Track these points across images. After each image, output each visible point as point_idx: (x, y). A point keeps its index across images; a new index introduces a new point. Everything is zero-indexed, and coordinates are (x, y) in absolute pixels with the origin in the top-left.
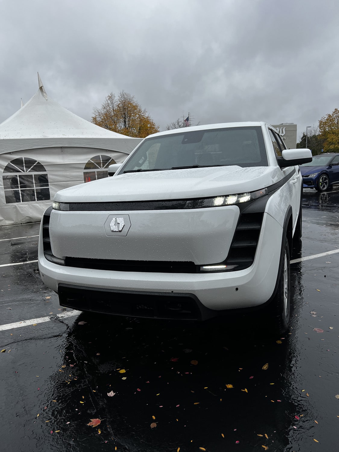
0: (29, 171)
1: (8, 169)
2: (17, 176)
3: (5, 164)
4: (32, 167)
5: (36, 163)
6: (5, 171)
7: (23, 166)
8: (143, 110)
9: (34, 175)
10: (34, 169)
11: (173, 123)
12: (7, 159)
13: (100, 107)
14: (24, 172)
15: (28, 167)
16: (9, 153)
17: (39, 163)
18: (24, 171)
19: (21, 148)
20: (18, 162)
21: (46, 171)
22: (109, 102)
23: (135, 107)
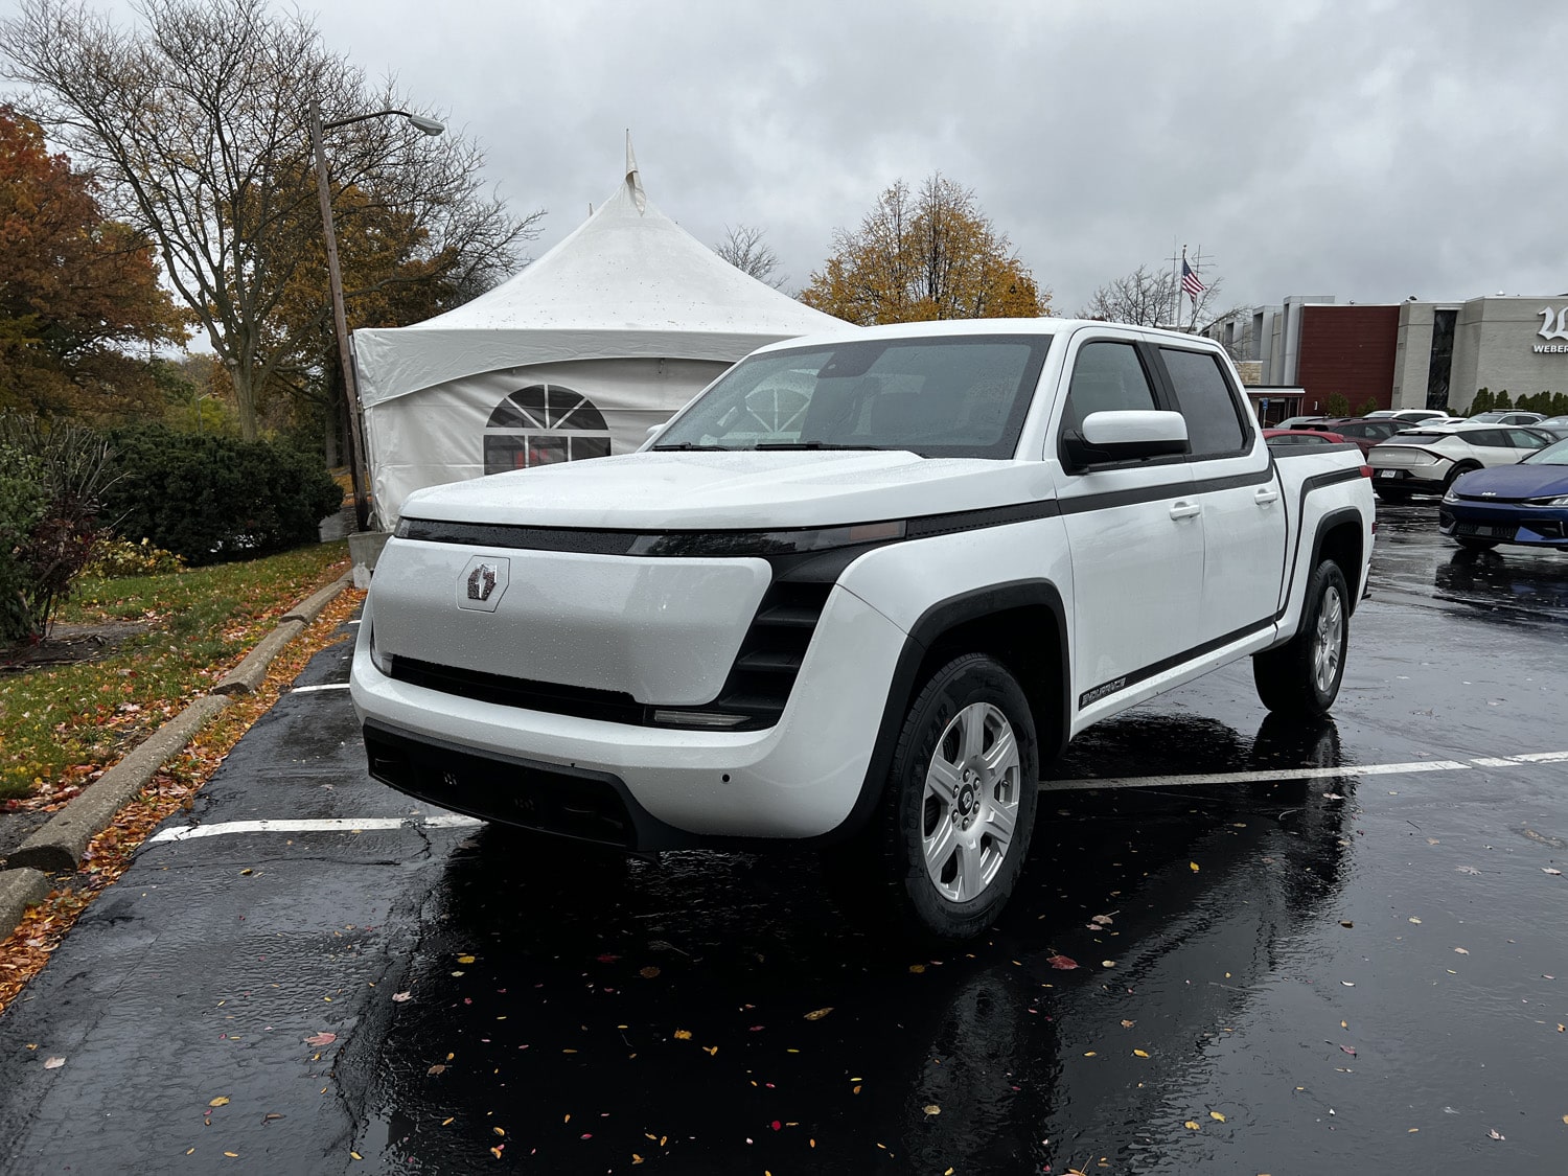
0: (559, 427)
1: (500, 416)
2: (523, 437)
3: (494, 400)
4: (568, 415)
5: (581, 403)
6: (493, 423)
7: (543, 411)
8: (997, 236)
9: (572, 438)
10: (573, 423)
11: (1121, 282)
12: (502, 387)
13: (856, 228)
14: (545, 427)
15: (556, 415)
16: (509, 371)
17: (588, 404)
18: (543, 423)
19: (542, 358)
20: (530, 397)
21: (607, 429)
22: (888, 210)
23: (972, 229)
